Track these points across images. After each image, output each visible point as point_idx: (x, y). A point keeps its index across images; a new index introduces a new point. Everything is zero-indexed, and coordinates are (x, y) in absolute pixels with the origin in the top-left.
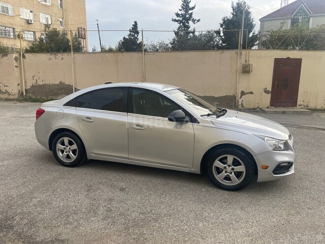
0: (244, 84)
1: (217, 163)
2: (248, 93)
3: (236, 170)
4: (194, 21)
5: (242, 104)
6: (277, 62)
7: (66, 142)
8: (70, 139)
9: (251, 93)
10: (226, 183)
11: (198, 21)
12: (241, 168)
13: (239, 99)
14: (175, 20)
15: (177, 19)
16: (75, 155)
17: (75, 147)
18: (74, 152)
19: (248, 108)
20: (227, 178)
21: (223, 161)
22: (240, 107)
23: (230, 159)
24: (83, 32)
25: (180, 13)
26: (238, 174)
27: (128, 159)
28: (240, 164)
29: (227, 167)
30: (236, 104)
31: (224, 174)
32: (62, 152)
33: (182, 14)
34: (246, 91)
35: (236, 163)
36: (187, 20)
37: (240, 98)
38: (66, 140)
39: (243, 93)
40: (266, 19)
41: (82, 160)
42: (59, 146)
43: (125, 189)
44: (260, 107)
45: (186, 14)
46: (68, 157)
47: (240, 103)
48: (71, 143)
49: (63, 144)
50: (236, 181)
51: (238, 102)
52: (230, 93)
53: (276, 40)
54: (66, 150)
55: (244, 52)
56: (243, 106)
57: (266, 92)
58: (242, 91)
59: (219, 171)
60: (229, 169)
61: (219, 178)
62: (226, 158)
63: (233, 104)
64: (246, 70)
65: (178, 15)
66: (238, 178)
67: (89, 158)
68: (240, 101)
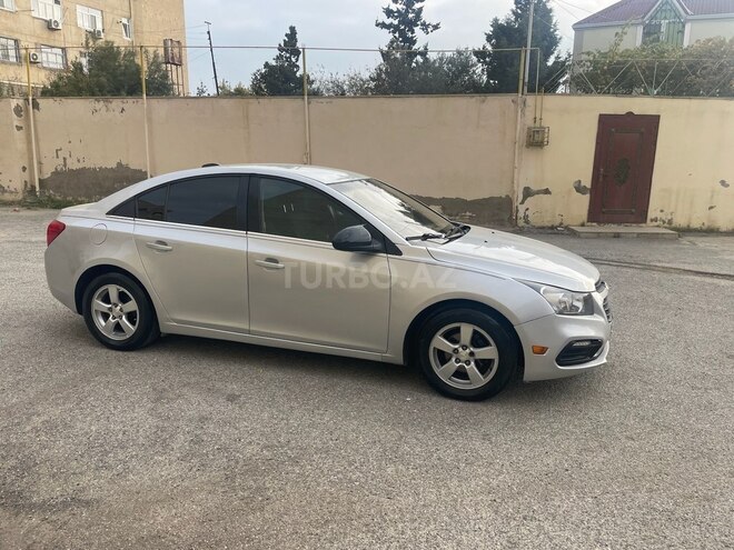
0: (531, 172)
1: (439, 342)
2: (538, 192)
3: (477, 357)
4: (425, 27)
5: (526, 217)
6: (606, 121)
7: (114, 296)
8: (122, 289)
9: (547, 192)
10: (458, 384)
11: (436, 27)
12: (489, 352)
13: (520, 207)
14: (383, 25)
15: (388, 21)
16: (133, 323)
17: (132, 306)
18: (131, 317)
19: (537, 225)
20: (461, 374)
21: (452, 336)
22: (521, 223)
23: (466, 331)
24: (176, 50)
25: (394, 7)
26: (484, 366)
27: (249, 332)
28: (487, 344)
29: (461, 350)
30: (511, 216)
31: (453, 365)
32: (106, 316)
33: (398, 11)
34: (534, 188)
35: (478, 341)
36: (411, 24)
37: (522, 203)
38: (113, 290)
39: (528, 193)
40: (587, 25)
41: (150, 336)
42: (98, 304)
43: (239, 396)
44: (565, 224)
45: (407, 11)
46: (118, 328)
47: (521, 214)
48: (123, 298)
49: (106, 299)
50: (479, 380)
51: (517, 211)
52: (499, 191)
53: (604, 73)
54: (113, 314)
55: (530, 99)
56: (527, 222)
57: (579, 189)
58: (525, 188)
59: (443, 358)
60: (464, 354)
61: (443, 372)
62: (458, 330)
63: (506, 217)
64: (536, 140)
65: (389, 12)
66: (482, 374)
67: (163, 329)
68: (522, 209)
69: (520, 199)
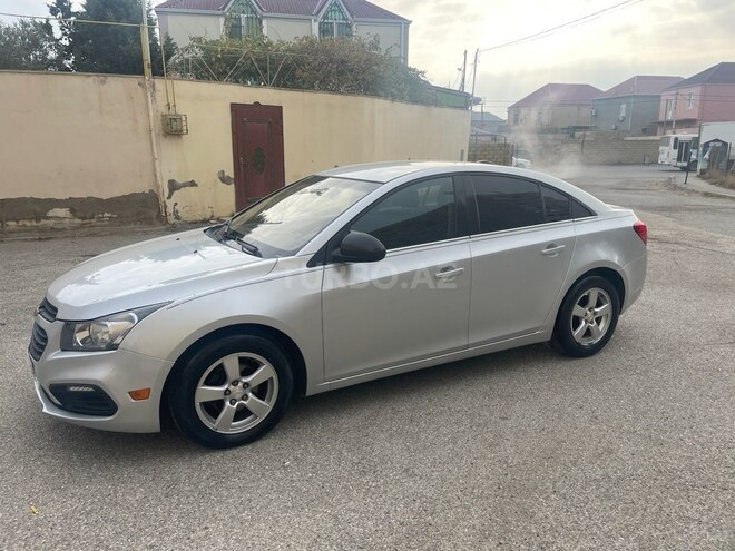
2: (185, 185)
5: (176, 213)
9: (193, 184)
13: (167, 202)
19: (190, 220)
22: (172, 219)
30: (160, 212)
34: (179, 180)
37: (169, 197)
39: (173, 186)
44: (216, 215)
47: (170, 210)
51: (166, 207)
56: (178, 218)
57: (224, 179)
58: (170, 181)
63: (154, 215)
68: (170, 204)
69: (166, 195)
